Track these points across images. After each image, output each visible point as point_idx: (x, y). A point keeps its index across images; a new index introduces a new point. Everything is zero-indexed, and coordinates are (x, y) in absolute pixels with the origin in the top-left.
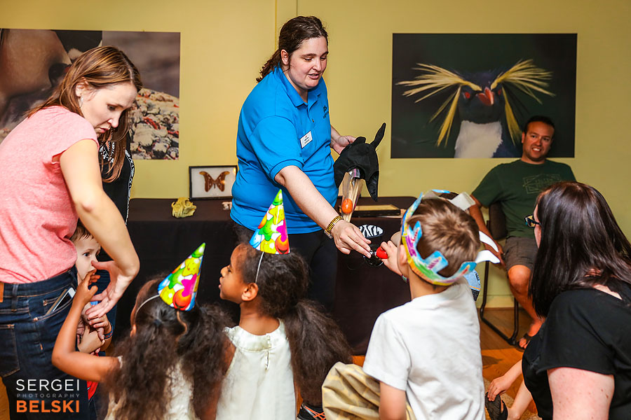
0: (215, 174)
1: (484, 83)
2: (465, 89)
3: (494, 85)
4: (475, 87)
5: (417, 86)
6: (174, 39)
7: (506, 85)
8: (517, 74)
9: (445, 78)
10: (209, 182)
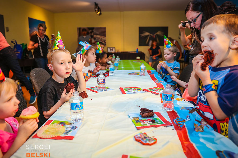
0: (111, 48)
1: (153, 34)
2: (150, 35)
3: (155, 35)
4: (152, 35)
5: (143, 35)
6: (105, 28)
7: (157, 35)
8: (159, 33)
9: (147, 34)
10: (111, 50)
